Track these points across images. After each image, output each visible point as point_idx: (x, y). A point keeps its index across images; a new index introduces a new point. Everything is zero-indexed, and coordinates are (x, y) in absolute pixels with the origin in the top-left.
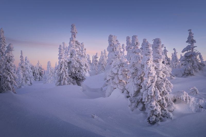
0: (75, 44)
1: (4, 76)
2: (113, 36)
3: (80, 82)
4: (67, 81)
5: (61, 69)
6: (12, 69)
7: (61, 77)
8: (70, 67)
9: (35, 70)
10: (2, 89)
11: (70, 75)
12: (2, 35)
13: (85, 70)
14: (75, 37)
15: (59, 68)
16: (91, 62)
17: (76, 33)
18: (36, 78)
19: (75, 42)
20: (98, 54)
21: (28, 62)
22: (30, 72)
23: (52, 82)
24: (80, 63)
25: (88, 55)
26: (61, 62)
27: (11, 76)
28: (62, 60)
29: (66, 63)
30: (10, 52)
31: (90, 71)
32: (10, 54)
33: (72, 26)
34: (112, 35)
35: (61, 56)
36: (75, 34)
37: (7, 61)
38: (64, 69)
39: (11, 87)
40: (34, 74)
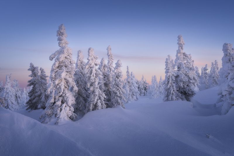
0: (182, 56)
1: (114, 91)
2: (229, 45)
3: (189, 97)
4: (175, 96)
5: (168, 83)
6: (121, 85)
7: (168, 92)
8: (177, 81)
9: (139, 85)
10: (112, 104)
11: (178, 89)
12: (110, 52)
13: (194, 84)
14: (182, 49)
15: (166, 83)
16: (200, 75)
17: (184, 44)
18: (141, 93)
19: (182, 54)
20: (207, 66)
21: (134, 77)
22: (136, 87)
23: (158, 97)
24: (188, 76)
25: (196, 67)
26: (168, 76)
27: (120, 91)
28: (169, 74)
29: (173, 77)
30: (119, 68)
31: (199, 84)
32: (119, 70)
33: (178, 37)
34: (227, 43)
35: (168, 70)
36: (182, 45)
37: (116, 77)
38: (171, 84)
39: (120, 102)
40: (139, 89)
